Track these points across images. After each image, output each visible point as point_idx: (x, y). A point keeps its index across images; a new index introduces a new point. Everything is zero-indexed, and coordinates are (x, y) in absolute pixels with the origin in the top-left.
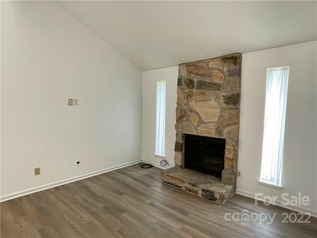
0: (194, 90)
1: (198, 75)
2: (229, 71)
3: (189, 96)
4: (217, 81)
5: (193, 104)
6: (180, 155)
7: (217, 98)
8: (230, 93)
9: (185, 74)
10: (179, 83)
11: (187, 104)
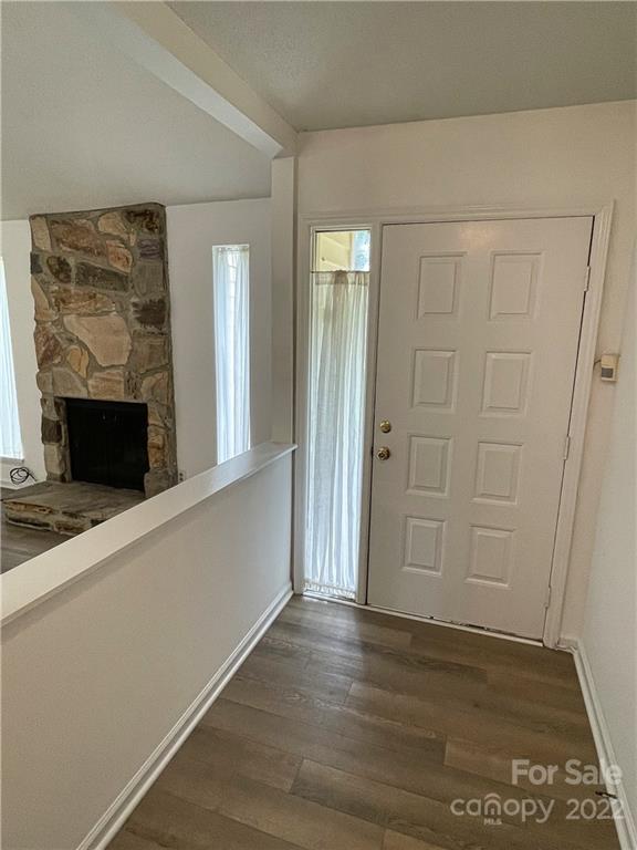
0: (72, 288)
1: (77, 248)
2: (139, 244)
3: (61, 302)
4: (119, 267)
5: (73, 322)
7: (122, 311)
8: (146, 299)
9: (45, 244)
10: (35, 264)
11: (59, 323)
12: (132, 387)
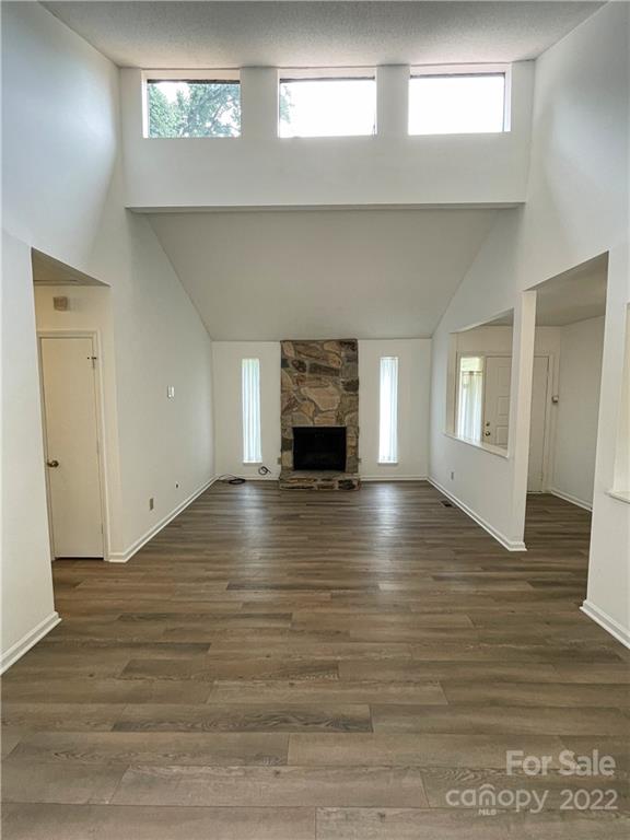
0: (306, 374)
1: (311, 356)
2: (347, 357)
3: (299, 381)
4: (334, 365)
5: (306, 391)
6: (289, 455)
7: (336, 384)
8: (350, 380)
9: (291, 354)
10: (284, 363)
11: (298, 390)
12: (339, 419)
